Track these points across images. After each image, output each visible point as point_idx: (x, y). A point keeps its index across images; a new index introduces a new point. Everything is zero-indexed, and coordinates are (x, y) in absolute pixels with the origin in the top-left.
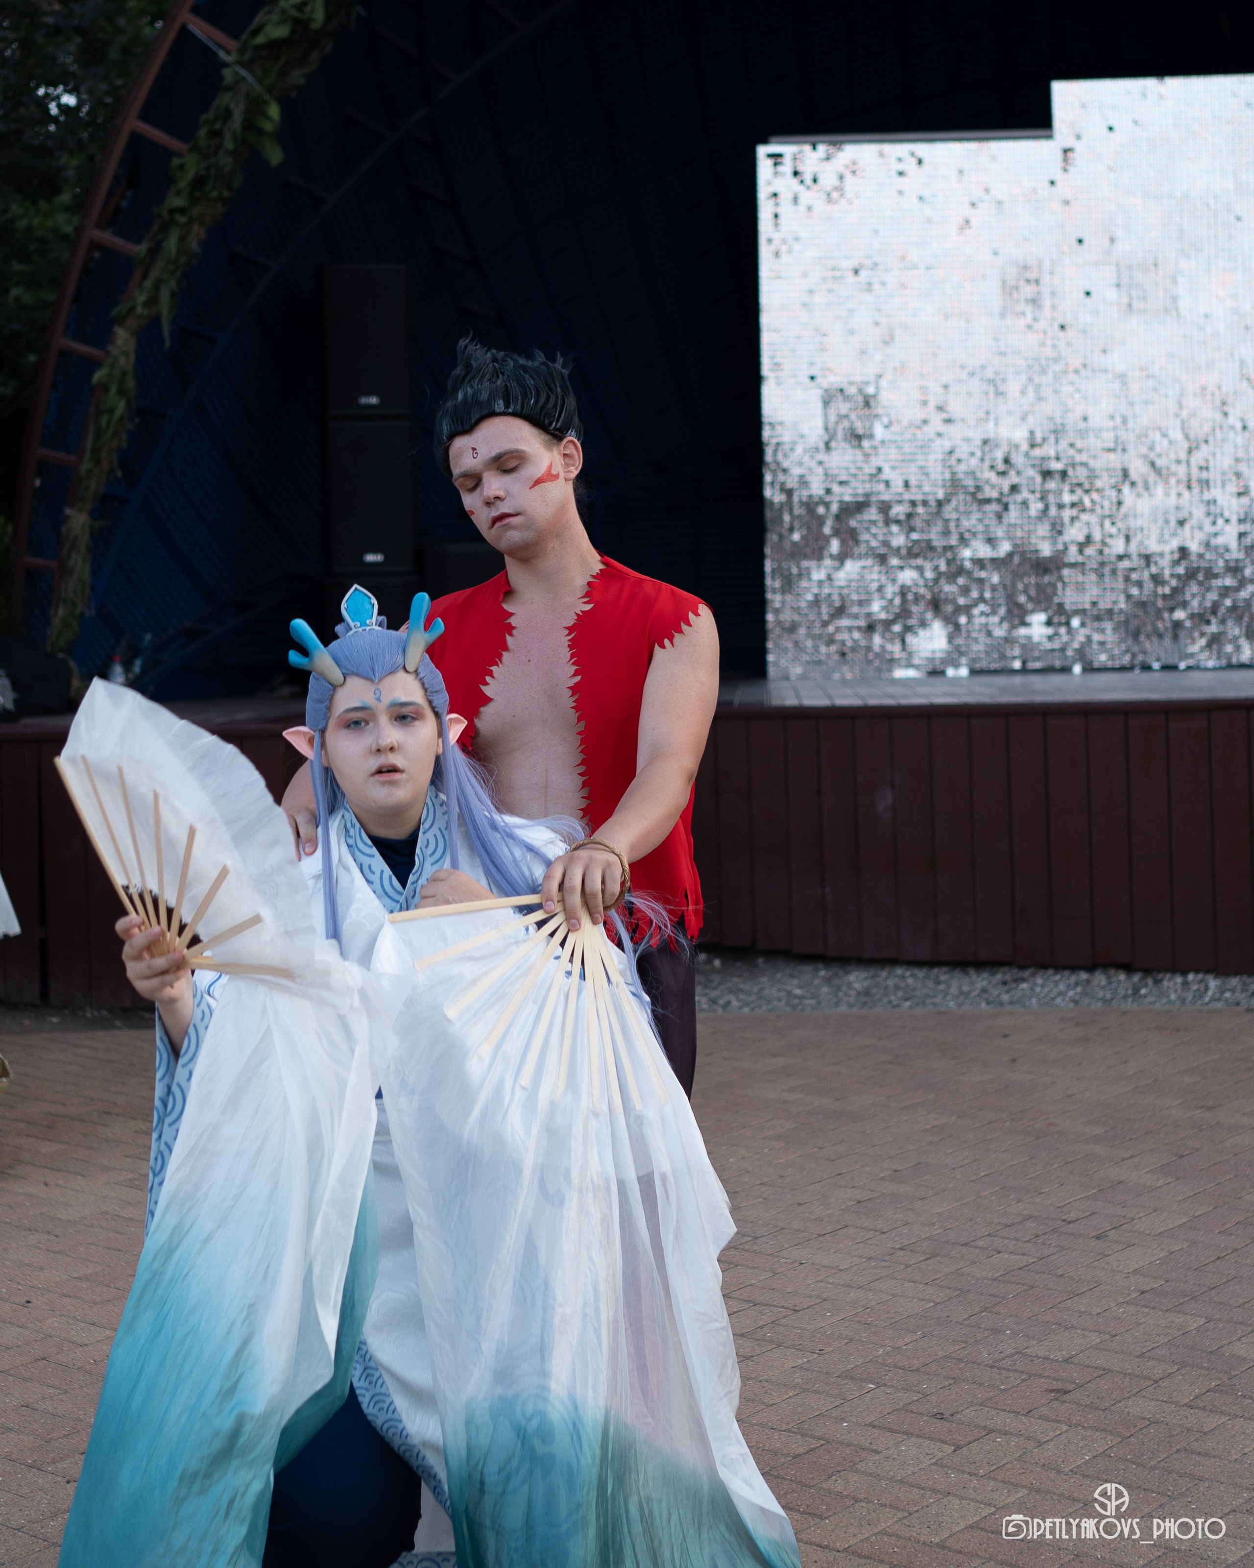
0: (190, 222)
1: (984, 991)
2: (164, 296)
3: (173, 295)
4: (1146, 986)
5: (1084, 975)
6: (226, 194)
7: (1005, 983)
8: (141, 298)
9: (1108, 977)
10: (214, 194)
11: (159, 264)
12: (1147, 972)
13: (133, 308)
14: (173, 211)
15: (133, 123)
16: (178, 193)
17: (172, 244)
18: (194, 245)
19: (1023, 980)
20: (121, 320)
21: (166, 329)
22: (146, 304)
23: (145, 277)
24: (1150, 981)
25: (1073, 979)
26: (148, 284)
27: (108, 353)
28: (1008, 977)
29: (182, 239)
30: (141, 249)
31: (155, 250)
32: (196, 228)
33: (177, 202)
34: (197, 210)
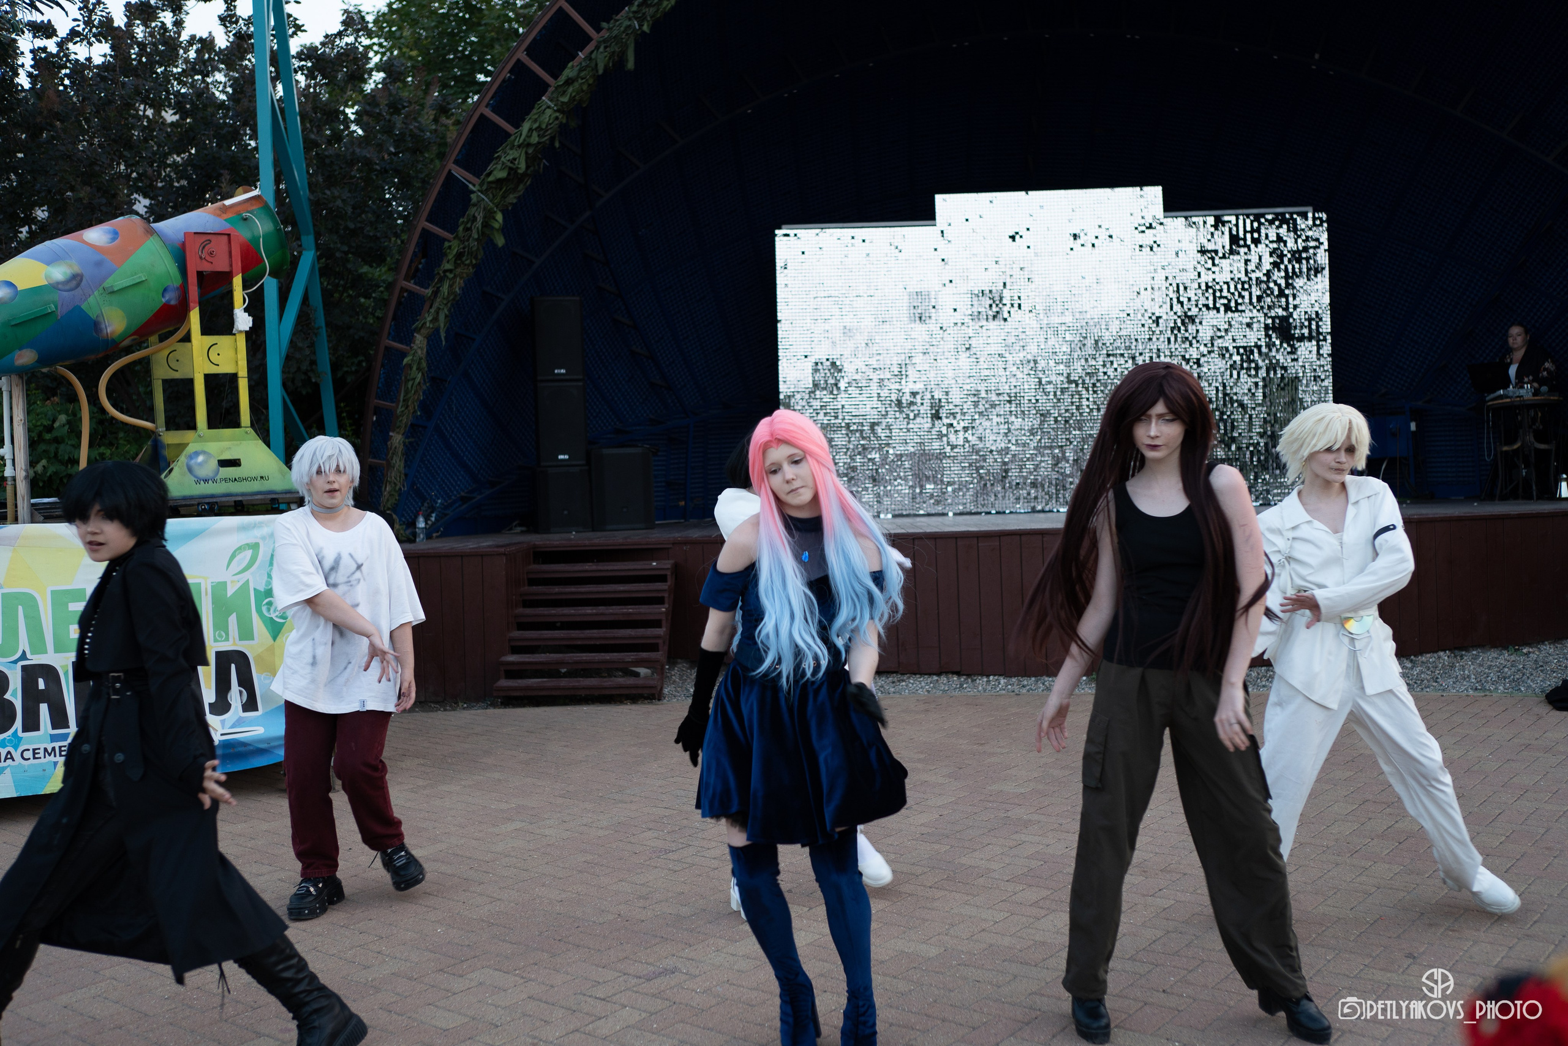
0: (455, 276)
1: (882, 686)
2: (442, 317)
3: (446, 316)
4: (967, 683)
5: (935, 678)
6: (474, 262)
7: (893, 682)
8: (429, 319)
9: (948, 679)
10: (468, 262)
11: (438, 300)
12: (969, 675)
13: (425, 323)
14: (445, 271)
15: (423, 224)
16: (448, 262)
17: (445, 289)
18: (457, 289)
19: (903, 681)
20: (418, 330)
21: (443, 335)
22: (431, 321)
23: (431, 307)
24: (970, 680)
25: (929, 680)
26: (432, 310)
27: (411, 348)
28: (895, 679)
29: (451, 286)
30: (428, 292)
31: (436, 293)
32: (458, 279)
33: (448, 266)
34: (458, 271)
